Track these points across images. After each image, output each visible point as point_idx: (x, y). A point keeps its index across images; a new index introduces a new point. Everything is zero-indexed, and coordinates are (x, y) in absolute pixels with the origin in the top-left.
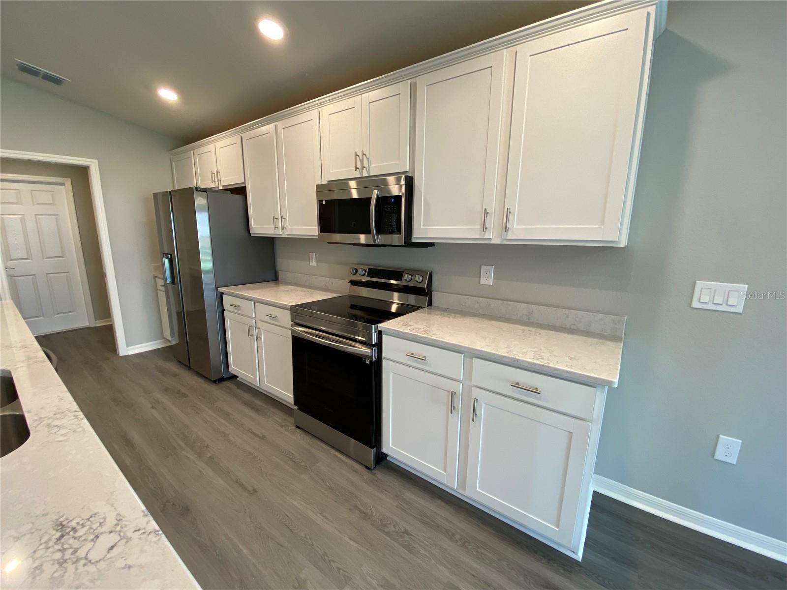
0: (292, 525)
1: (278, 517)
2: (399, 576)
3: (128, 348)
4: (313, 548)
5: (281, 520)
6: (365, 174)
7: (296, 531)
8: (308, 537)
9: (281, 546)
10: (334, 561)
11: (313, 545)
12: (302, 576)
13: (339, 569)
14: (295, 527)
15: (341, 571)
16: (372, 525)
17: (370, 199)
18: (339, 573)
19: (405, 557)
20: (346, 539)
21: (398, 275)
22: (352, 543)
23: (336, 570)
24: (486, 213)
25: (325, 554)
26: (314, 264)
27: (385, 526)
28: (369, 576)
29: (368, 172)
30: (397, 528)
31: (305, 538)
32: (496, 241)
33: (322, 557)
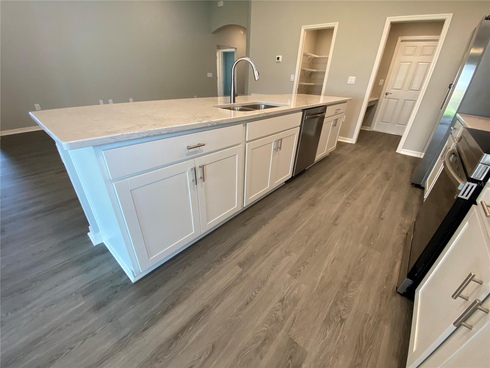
0: (320, 245)
1: (323, 237)
2: (303, 309)
3: (403, 149)
4: (309, 257)
5: (322, 239)
7: (317, 247)
8: (316, 253)
9: (306, 243)
10: (304, 268)
11: (311, 256)
12: (292, 254)
13: (300, 271)
14: (320, 246)
15: (299, 272)
16: (339, 292)
18: (297, 271)
19: (320, 316)
20: (321, 275)
22: (320, 278)
23: (299, 270)
25: (307, 263)
27: (342, 302)
28: (299, 289)
30: (344, 313)
31: (315, 252)
33: (305, 262)
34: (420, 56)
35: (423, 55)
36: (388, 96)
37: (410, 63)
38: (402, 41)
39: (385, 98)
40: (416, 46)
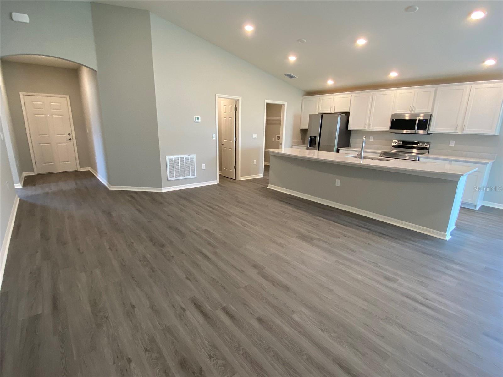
6: (413, 112)
17: (416, 120)
21: (417, 144)
24: (457, 125)
26: (372, 140)
29: (414, 112)
32: (460, 133)
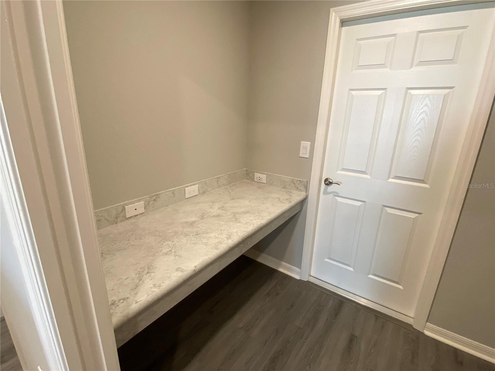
34: (411, 67)
35: (422, 63)
36: (331, 188)
37: (380, 92)
38: (344, 23)
39: (326, 193)
40: (394, 35)
